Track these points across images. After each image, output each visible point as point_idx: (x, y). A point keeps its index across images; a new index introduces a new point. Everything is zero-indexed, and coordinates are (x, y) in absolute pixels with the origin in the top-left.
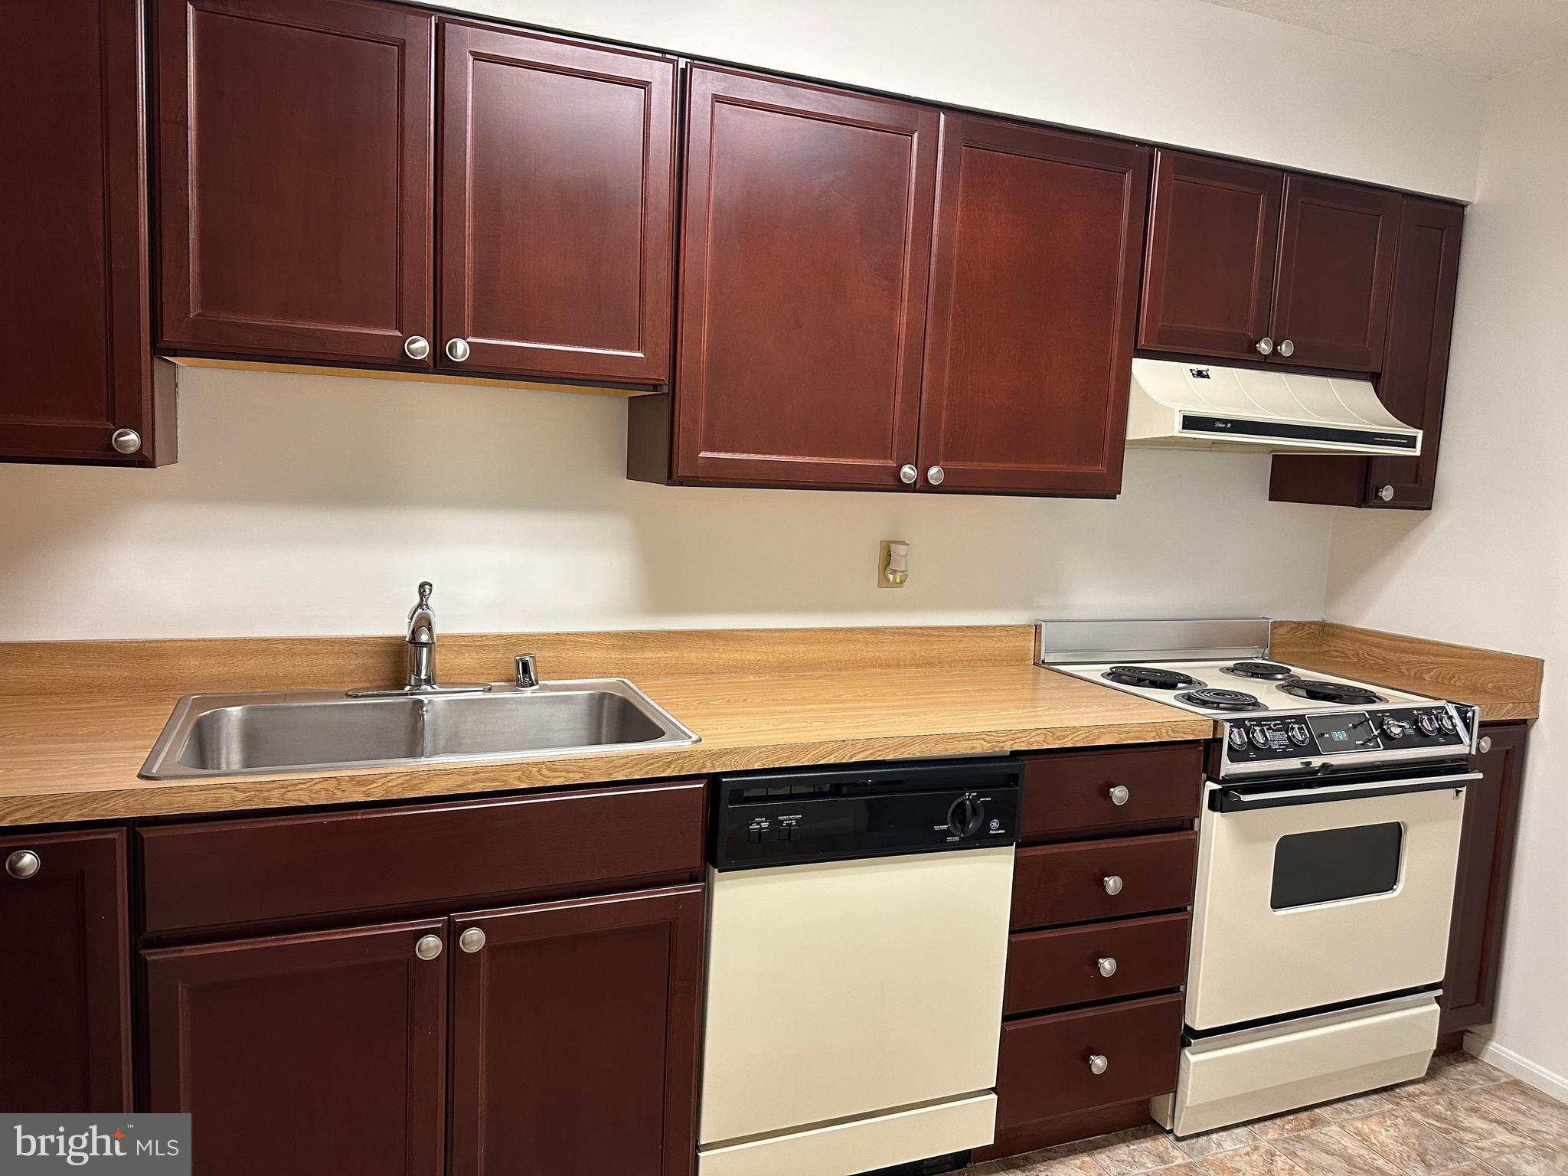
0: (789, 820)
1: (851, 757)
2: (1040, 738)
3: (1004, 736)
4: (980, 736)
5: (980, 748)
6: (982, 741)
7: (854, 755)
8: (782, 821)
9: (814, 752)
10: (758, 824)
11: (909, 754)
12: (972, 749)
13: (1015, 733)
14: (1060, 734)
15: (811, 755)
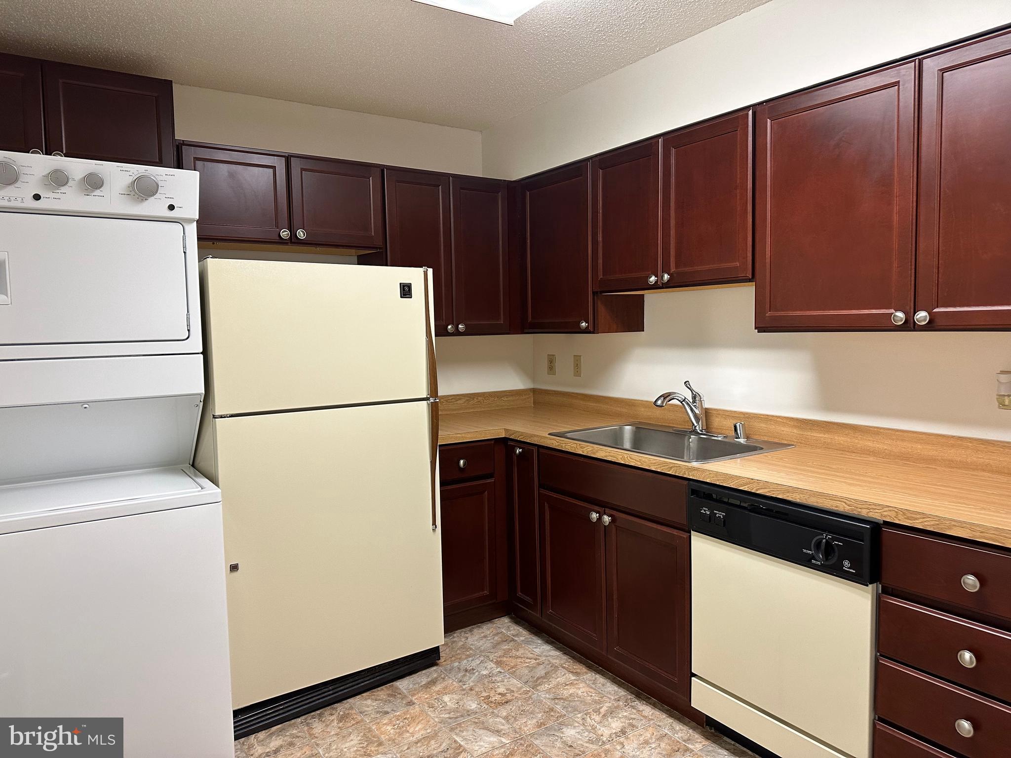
0: (720, 514)
1: (757, 490)
2: (893, 514)
3: (861, 505)
4: (842, 500)
5: (842, 508)
6: (844, 504)
7: (759, 489)
8: (716, 514)
9: (737, 481)
10: (705, 511)
11: (792, 498)
12: (836, 507)
13: (870, 505)
14: (909, 515)
15: (735, 482)
